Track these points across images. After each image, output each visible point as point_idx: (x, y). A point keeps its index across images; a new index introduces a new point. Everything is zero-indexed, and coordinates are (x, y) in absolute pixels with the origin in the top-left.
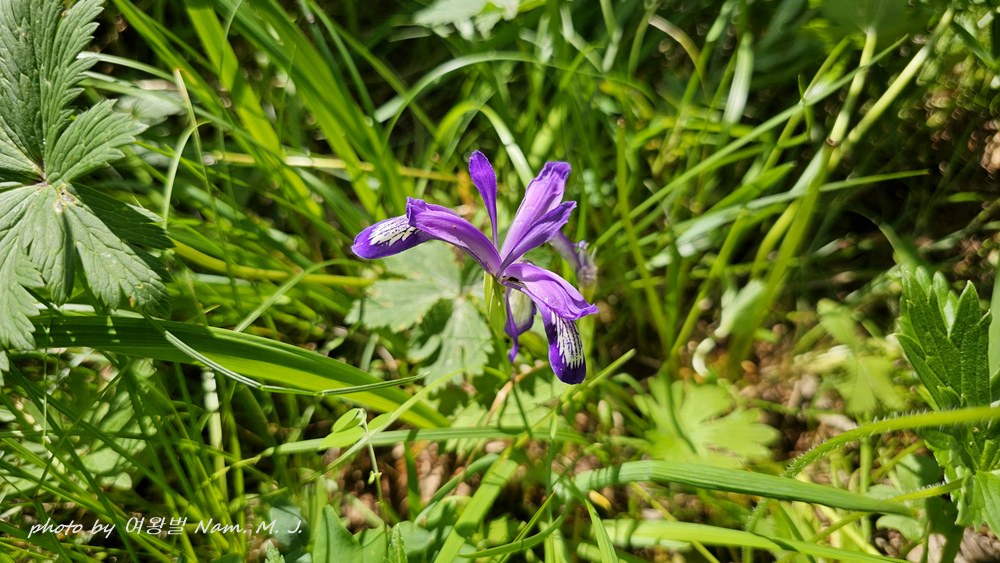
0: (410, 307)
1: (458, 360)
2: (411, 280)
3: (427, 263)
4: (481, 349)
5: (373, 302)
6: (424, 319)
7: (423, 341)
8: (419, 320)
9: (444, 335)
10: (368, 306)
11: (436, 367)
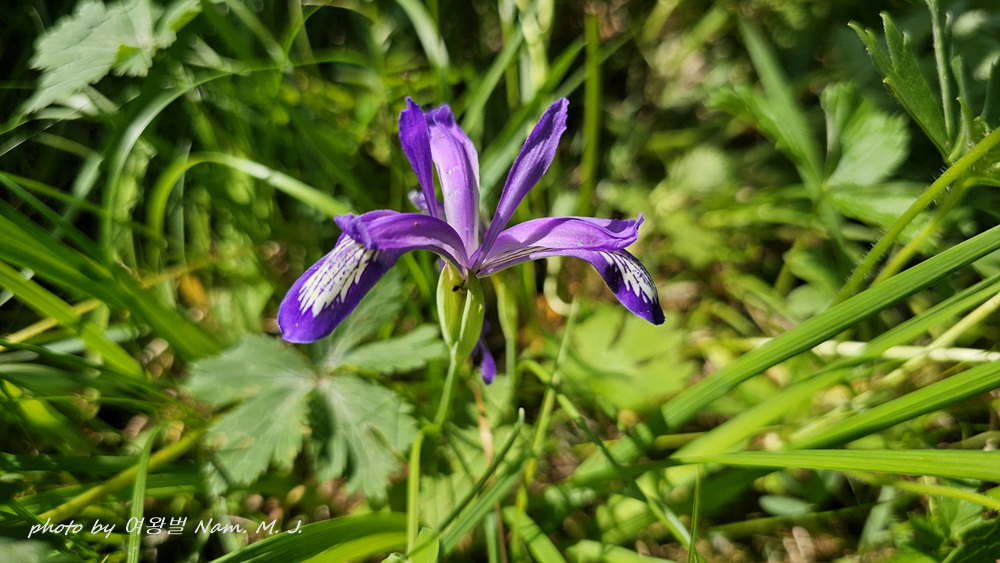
0: (276, 428)
1: (377, 446)
2: (250, 399)
3: (252, 369)
4: (397, 414)
5: (228, 452)
6: (311, 426)
7: (325, 454)
8: (307, 431)
9: (340, 432)
10: (225, 462)
11: (361, 473)
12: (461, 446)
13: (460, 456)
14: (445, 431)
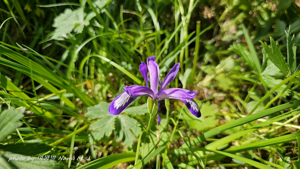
0: (107, 126)
1: (131, 134)
2: (100, 118)
3: (102, 110)
4: (137, 126)
5: (94, 131)
6: (115, 127)
7: (118, 134)
8: (114, 129)
9: (122, 129)
10: (93, 134)
11: (126, 140)
12: (152, 136)
13: (152, 138)
14: (149, 131)
